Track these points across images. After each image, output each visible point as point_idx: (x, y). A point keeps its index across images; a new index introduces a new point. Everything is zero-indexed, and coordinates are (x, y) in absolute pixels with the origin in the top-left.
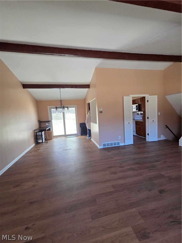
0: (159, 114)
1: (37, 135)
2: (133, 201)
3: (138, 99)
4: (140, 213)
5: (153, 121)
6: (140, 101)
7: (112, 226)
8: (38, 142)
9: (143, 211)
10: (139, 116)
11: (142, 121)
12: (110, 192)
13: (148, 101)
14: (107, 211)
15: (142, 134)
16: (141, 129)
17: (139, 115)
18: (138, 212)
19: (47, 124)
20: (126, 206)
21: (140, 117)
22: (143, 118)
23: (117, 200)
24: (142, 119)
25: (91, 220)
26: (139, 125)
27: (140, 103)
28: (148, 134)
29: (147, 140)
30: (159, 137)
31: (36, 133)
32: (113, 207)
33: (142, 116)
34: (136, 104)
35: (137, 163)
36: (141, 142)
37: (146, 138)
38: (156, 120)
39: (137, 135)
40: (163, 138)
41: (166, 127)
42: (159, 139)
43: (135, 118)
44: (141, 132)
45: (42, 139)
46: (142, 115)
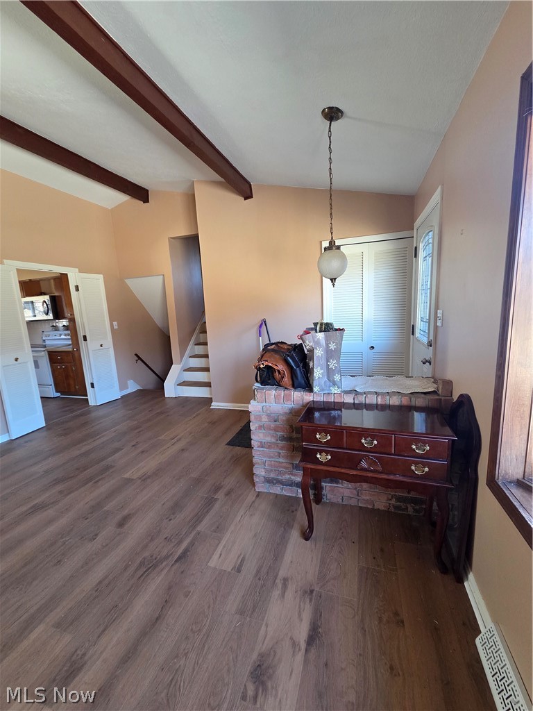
0: (116, 327)
3: (48, 280)
5: (101, 346)
6: (55, 285)
10: (61, 335)
11: (70, 348)
13: (77, 288)
15: (75, 387)
16: (72, 375)
17: (58, 330)
21: (63, 337)
22: (72, 339)
24: (71, 343)
26: (61, 362)
27: (56, 294)
28: (92, 385)
29: (92, 402)
30: (123, 386)
33: (69, 335)
34: (45, 294)
35: (57, 482)
36: (73, 412)
37: (89, 397)
38: (109, 342)
39: (59, 394)
40: (132, 387)
41: (137, 359)
42: (125, 392)
43: (47, 343)
44: (72, 382)
46: (67, 330)
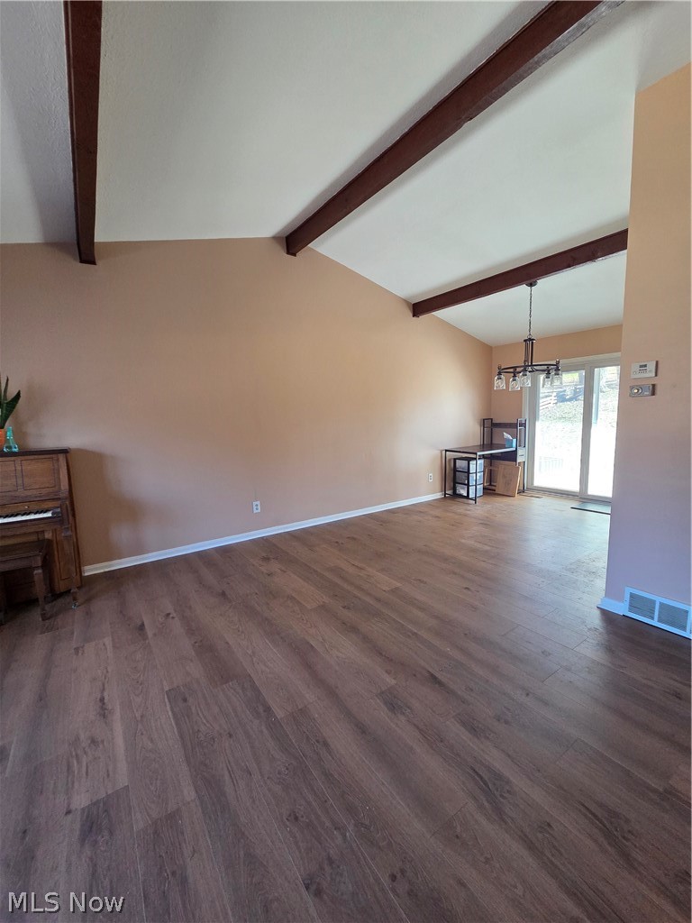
1: (455, 470)
2: (229, 789)
4: (172, 818)
7: (142, 734)
8: (458, 492)
9: (182, 833)
12: (268, 709)
14: (188, 717)
18: (179, 810)
19: (507, 436)
20: (205, 765)
23: (230, 736)
25: (167, 689)
31: (455, 459)
32: (203, 728)
45: (468, 485)
